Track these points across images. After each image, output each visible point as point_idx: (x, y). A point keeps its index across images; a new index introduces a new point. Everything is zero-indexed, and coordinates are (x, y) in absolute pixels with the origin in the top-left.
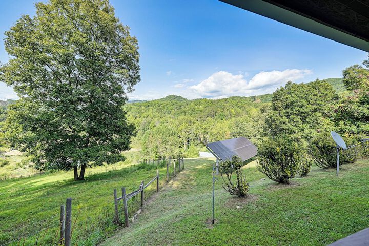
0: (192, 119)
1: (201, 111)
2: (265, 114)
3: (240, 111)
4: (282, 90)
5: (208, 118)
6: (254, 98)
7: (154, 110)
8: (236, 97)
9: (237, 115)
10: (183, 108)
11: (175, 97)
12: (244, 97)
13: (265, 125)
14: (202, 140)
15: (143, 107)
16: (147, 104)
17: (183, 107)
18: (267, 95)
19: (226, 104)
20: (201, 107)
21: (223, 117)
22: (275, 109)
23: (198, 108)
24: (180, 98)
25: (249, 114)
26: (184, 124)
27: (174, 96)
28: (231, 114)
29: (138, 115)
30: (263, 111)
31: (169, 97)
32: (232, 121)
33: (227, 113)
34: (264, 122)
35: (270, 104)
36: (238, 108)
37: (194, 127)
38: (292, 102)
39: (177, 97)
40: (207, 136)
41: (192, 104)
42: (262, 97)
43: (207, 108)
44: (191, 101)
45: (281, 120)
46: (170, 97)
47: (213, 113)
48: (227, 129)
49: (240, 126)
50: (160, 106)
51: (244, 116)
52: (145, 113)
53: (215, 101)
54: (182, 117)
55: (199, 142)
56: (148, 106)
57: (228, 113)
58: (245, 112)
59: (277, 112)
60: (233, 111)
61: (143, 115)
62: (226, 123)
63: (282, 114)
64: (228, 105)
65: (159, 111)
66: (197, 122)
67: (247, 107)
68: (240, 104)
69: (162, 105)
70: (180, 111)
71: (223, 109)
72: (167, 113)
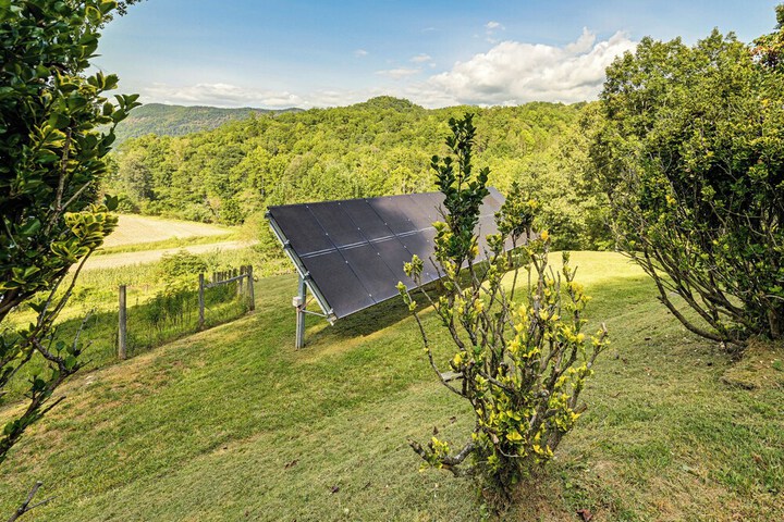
3: (547, 135)
4: (628, 60)
7: (330, 132)
8: (541, 103)
9: (540, 146)
10: (406, 129)
11: (392, 102)
12: (561, 104)
13: (588, 162)
15: (300, 125)
16: (309, 117)
17: (405, 126)
19: (513, 119)
21: (504, 151)
22: (611, 116)
24: (404, 105)
26: (401, 168)
27: (390, 98)
28: (524, 143)
29: (282, 147)
31: (377, 101)
33: (513, 140)
34: (585, 156)
36: (542, 129)
39: (397, 101)
44: (430, 112)
47: (480, 141)
50: (346, 121)
52: (303, 141)
56: (314, 122)
57: (518, 139)
60: (529, 135)
61: (298, 145)
64: (518, 120)
65: (343, 135)
67: (563, 126)
68: (546, 119)
69: (354, 120)
70: (398, 136)
71: (506, 131)
72: (362, 140)
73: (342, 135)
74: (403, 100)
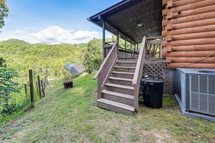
0: (36, 57)
1: (43, 52)
2: (84, 53)
3: (69, 52)
4: (92, 41)
5: (49, 57)
6: (76, 45)
8: (66, 44)
9: (67, 55)
10: (27, 50)
11: (18, 41)
12: (71, 44)
13: (85, 59)
14: (45, 72)
18: (82, 44)
19: (60, 48)
20: (43, 50)
21: (59, 56)
22: (89, 50)
23: (40, 50)
25: (74, 54)
26: (30, 61)
27: (16, 40)
28: (64, 54)
30: (83, 51)
32: (65, 59)
33: (61, 53)
34: (84, 57)
35: (86, 48)
36: (68, 51)
37: (39, 63)
38: (95, 47)
40: (48, 69)
41: (35, 47)
42: (80, 45)
43: (48, 50)
44: (33, 45)
45: (92, 56)
46: (12, 41)
47: (52, 54)
48: (62, 63)
49: (71, 60)
51: (72, 55)
53: (53, 45)
54: (27, 56)
55: (43, 74)
57: (62, 53)
58: (72, 53)
59: (90, 52)
60: (64, 52)
62: (61, 60)
63: (92, 53)
66: (40, 60)
67: (73, 50)
68: (68, 48)
69: (6, 47)
70: (24, 52)
71: (59, 51)
72: (11, 53)
73: (2, 52)
74: (22, 41)
